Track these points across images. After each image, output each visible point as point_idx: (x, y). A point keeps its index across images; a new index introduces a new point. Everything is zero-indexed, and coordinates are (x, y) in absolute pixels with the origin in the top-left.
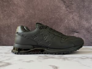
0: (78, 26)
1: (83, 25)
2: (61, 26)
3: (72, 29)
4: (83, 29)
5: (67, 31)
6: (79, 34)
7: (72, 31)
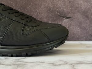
0: (69, 7)
1: (78, 6)
2: (40, 7)
3: (59, 12)
4: (78, 11)
5: (50, 15)
6: (71, 21)
7: (59, 16)
